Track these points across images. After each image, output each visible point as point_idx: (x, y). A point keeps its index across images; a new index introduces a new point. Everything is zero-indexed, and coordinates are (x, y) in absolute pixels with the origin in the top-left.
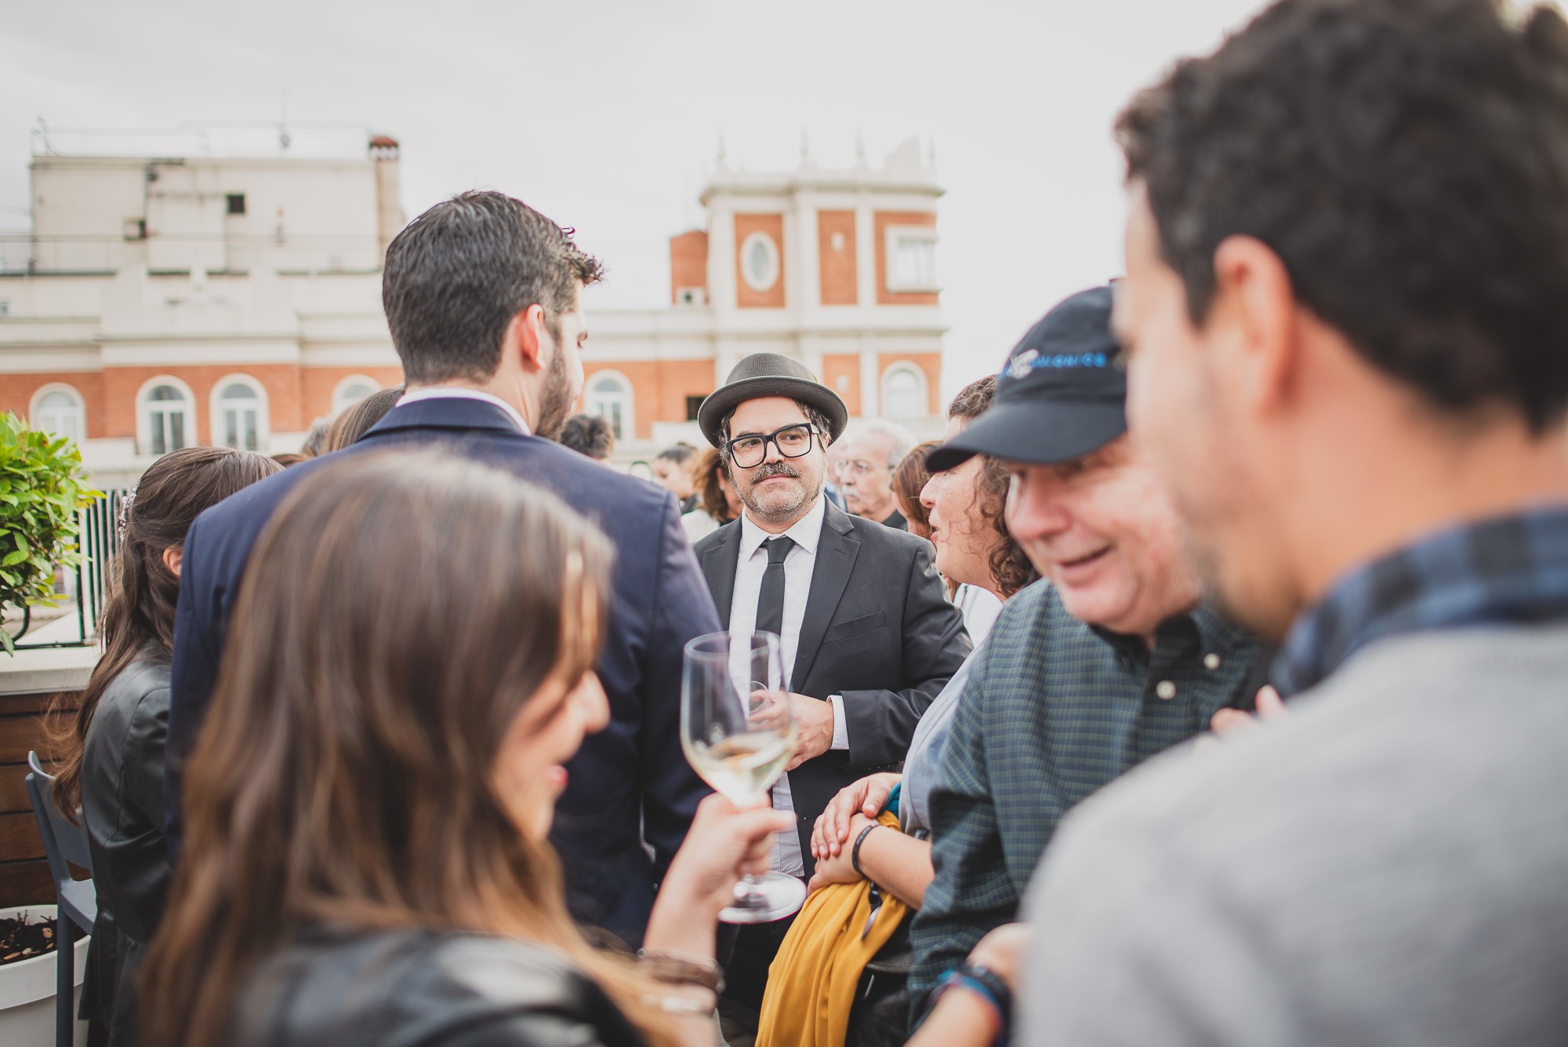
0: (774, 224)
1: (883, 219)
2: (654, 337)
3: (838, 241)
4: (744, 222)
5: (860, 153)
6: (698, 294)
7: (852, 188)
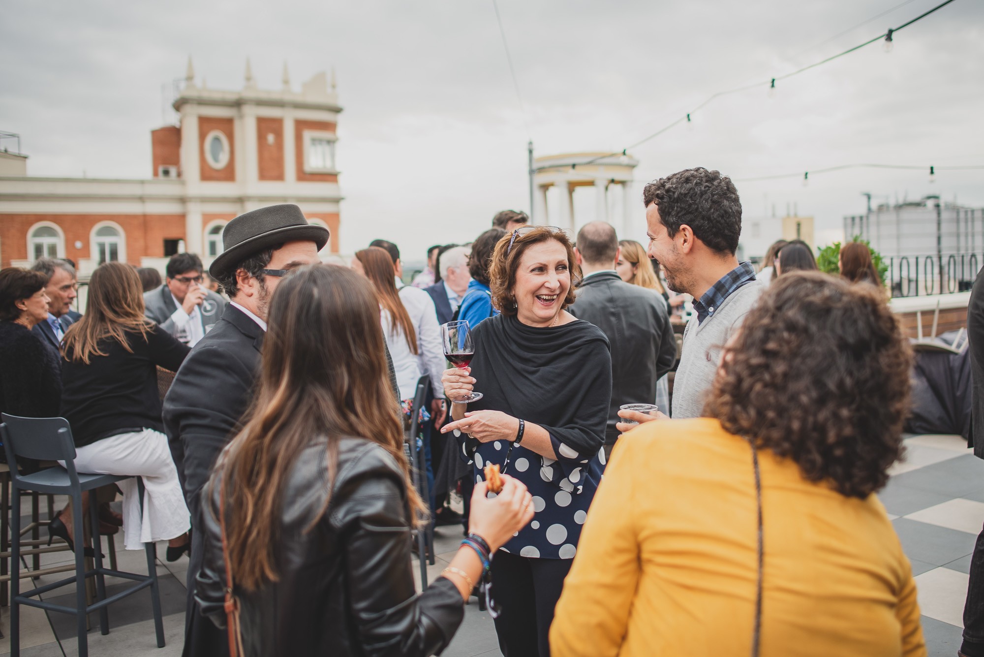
0: (227, 125)
1: (301, 125)
2: (141, 199)
3: (271, 138)
4: (206, 124)
5: (286, 82)
6: (173, 171)
7: (280, 104)
